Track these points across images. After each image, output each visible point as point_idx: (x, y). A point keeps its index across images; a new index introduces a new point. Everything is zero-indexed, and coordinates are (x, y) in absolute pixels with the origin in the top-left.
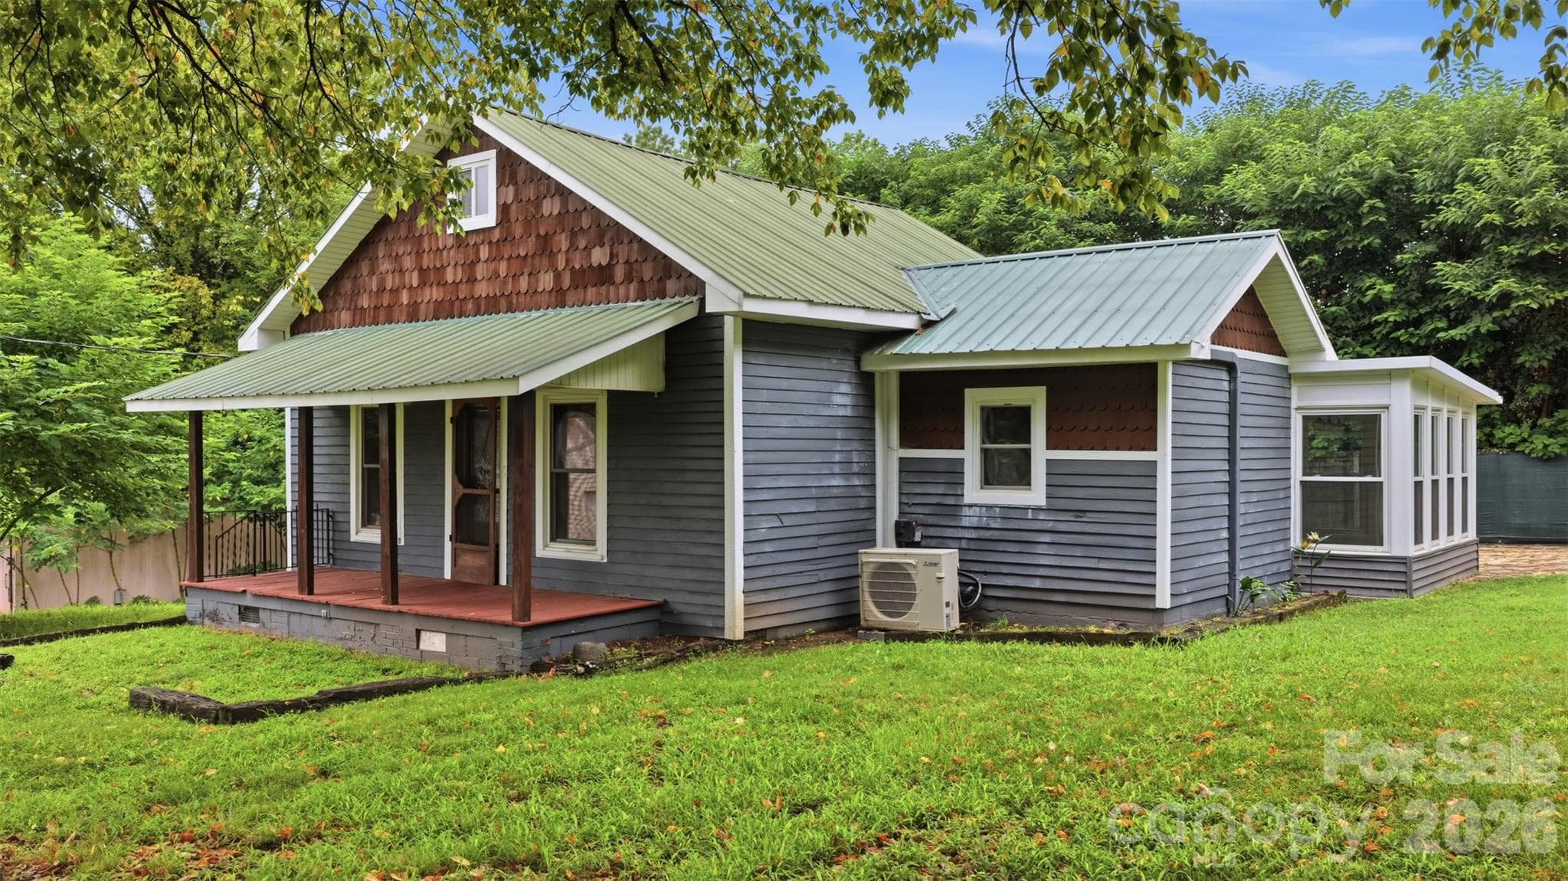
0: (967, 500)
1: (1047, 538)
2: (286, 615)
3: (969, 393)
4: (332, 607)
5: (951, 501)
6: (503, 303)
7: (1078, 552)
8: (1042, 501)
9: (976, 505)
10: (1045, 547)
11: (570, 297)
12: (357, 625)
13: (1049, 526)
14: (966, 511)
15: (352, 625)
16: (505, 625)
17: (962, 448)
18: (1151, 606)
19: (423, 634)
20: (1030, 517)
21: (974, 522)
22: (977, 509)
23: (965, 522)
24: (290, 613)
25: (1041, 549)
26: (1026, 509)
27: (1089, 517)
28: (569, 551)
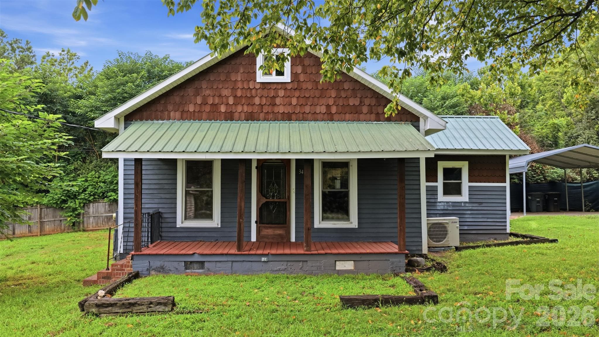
0: (439, 200)
1: (469, 212)
2: (231, 263)
3: (439, 162)
4: (270, 256)
5: (433, 201)
6: (294, 116)
7: (480, 216)
8: (467, 200)
9: (442, 202)
10: (468, 215)
11: (336, 117)
12: (288, 262)
13: (470, 208)
14: (438, 204)
15: (285, 263)
16: (396, 253)
17: (437, 182)
18: (505, 232)
19: (337, 263)
20: (463, 205)
21: (442, 208)
22: (443, 203)
23: (438, 208)
24: (233, 261)
25: (467, 216)
26: (461, 203)
27: (484, 205)
28: (335, 224)
